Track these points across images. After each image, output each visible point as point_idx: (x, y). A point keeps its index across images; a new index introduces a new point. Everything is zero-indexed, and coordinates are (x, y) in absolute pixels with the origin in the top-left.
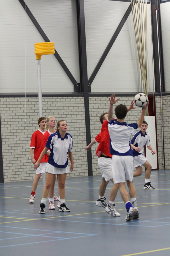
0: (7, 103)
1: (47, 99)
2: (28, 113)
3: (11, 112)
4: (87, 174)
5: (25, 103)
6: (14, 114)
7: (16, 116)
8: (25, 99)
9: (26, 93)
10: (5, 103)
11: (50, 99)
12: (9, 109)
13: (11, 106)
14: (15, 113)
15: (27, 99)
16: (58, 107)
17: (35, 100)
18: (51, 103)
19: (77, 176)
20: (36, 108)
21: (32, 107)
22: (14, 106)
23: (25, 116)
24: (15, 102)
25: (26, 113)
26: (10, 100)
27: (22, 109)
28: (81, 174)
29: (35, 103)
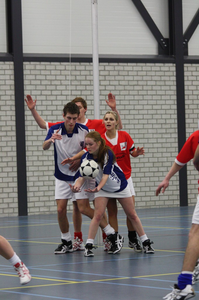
0: (37, 71)
1: (110, 67)
2: (74, 90)
3: (43, 88)
4: (178, 202)
5: (69, 73)
6: (49, 93)
7: (52, 95)
8: (69, 66)
9: (72, 54)
10: (33, 72)
11: (114, 66)
12: (41, 83)
13: (43, 78)
14: (51, 90)
15: (73, 65)
16: (128, 81)
17: (88, 68)
18: (116, 73)
19: (160, 207)
20: (88, 83)
21: (81, 80)
22: (49, 77)
23: (69, 95)
24: (51, 70)
25: (71, 90)
26: (43, 67)
27: (64, 83)
28: (167, 203)
29: (87, 73)
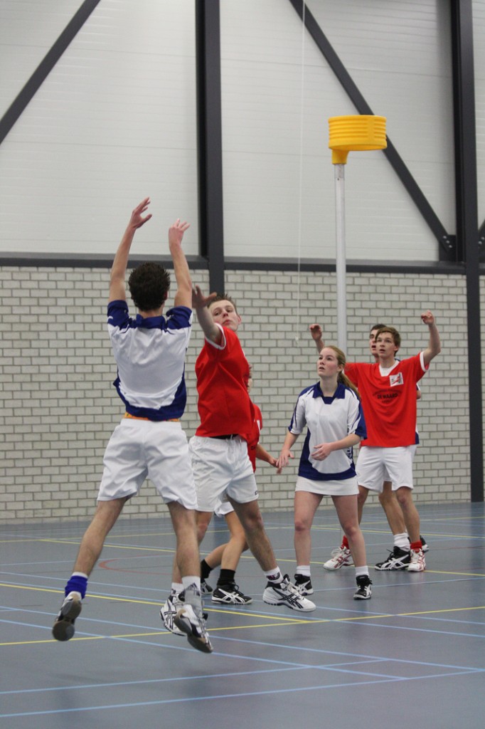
0: (245, 285)
1: (362, 279)
2: (304, 316)
3: (256, 311)
4: (468, 496)
5: (296, 288)
6: (264, 319)
7: (269, 323)
8: (297, 277)
9: (302, 259)
10: (239, 287)
11: (369, 278)
12: (252, 303)
13: (256, 295)
14: (269, 316)
15: (304, 276)
16: (392, 301)
17: (327, 281)
18: (371, 289)
19: (440, 503)
20: (327, 305)
21: (315, 300)
22: (264, 295)
23: (296, 324)
24: (268, 284)
25: (300, 316)
26: (255, 279)
27: (288, 303)
28: (451, 496)
29: (326, 288)
